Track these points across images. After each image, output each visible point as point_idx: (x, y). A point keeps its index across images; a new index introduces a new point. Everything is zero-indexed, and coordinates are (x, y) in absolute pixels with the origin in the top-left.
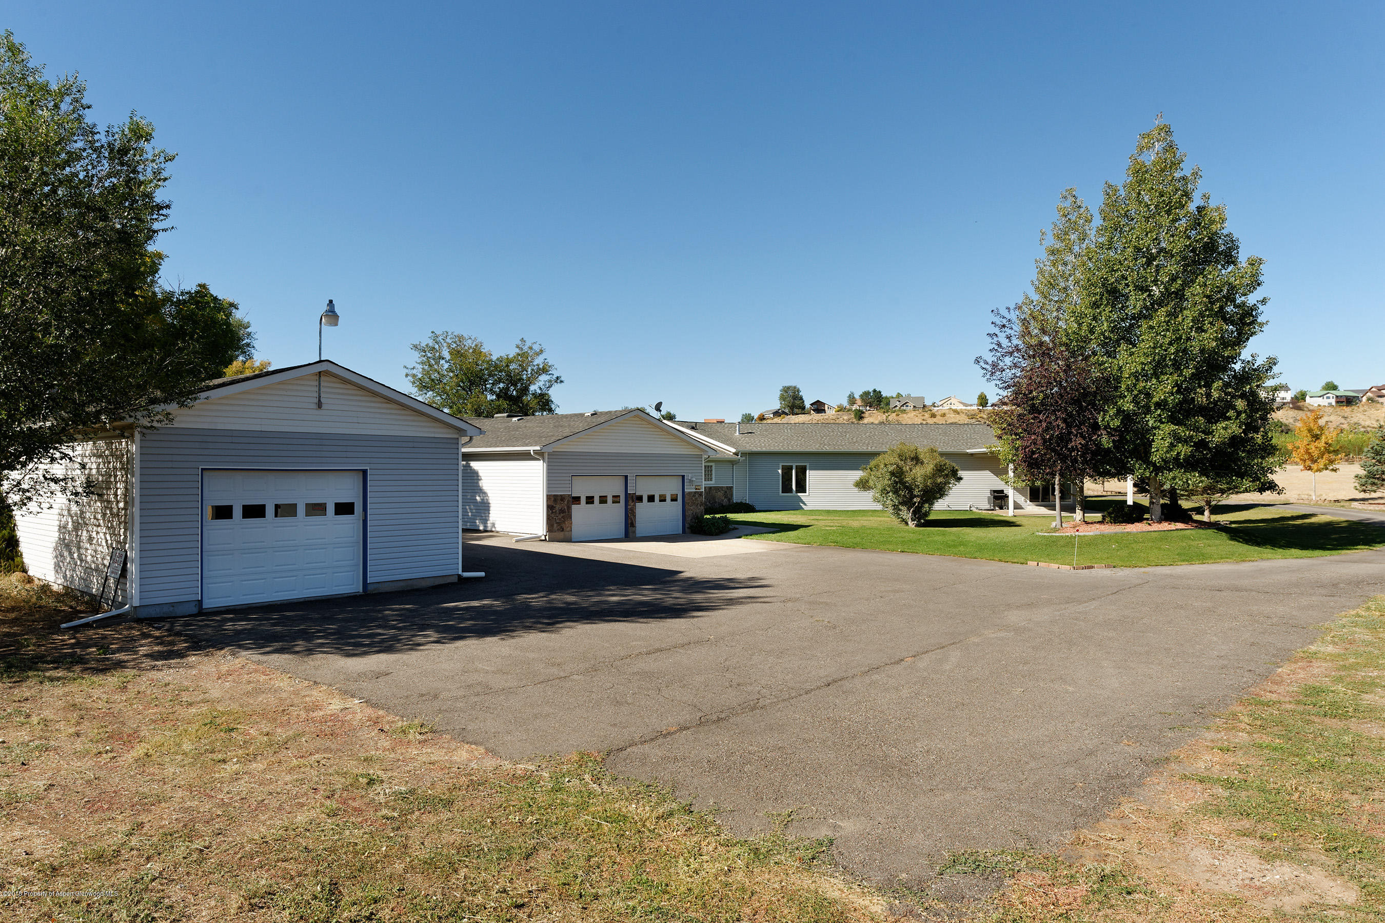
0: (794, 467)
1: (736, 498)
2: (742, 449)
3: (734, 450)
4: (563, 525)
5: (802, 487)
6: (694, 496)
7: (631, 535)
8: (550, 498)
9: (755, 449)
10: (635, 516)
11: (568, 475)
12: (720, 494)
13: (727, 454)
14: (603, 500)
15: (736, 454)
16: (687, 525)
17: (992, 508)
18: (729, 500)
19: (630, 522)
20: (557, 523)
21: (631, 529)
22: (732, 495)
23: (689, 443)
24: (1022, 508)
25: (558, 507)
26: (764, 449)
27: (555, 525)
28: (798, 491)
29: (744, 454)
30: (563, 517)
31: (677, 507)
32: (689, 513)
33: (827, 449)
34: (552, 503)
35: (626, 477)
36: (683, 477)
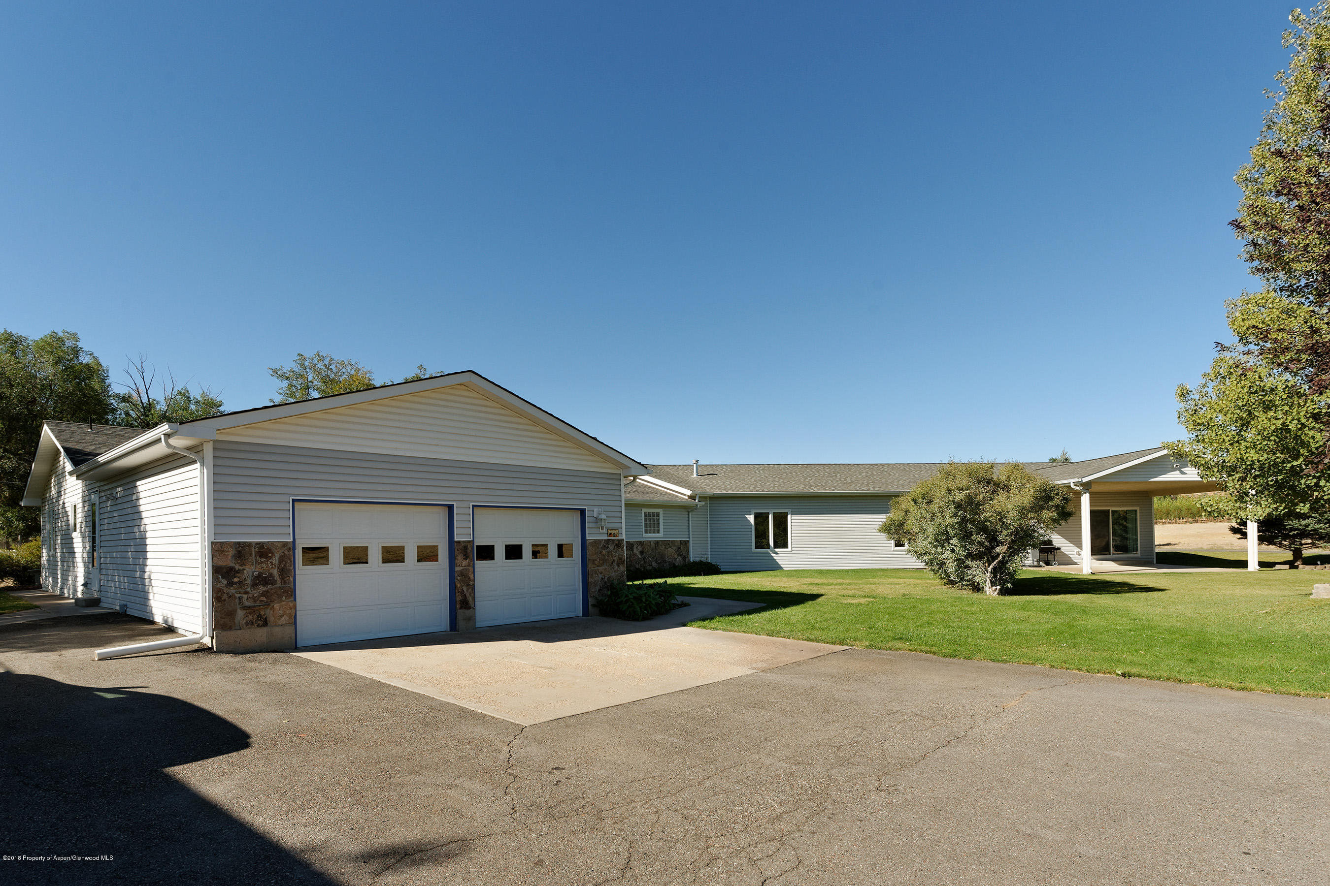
0: (771, 517)
1: (694, 556)
2: (700, 491)
3: (689, 493)
4: (268, 613)
5: (782, 541)
6: (604, 547)
7: (461, 624)
8: (217, 549)
9: (717, 492)
10: (473, 588)
11: (285, 498)
12: (671, 551)
13: (680, 498)
14: (393, 555)
15: (692, 497)
16: (591, 601)
17: (1035, 564)
18: (684, 558)
19: (459, 598)
20: (245, 608)
21: (461, 613)
22: (688, 552)
23: (594, 452)
24: (1076, 564)
25: (250, 570)
26: (730, 492)
27: (240, 613)
28: (776, 546)
29: (703, 498)
30: (264, 594)
31: (572, 567)
32: (594, 578)
33: (815, 490)
34: (228, 561)
35: (450, 508)
36: (583, 512)
